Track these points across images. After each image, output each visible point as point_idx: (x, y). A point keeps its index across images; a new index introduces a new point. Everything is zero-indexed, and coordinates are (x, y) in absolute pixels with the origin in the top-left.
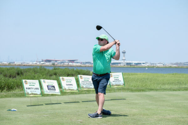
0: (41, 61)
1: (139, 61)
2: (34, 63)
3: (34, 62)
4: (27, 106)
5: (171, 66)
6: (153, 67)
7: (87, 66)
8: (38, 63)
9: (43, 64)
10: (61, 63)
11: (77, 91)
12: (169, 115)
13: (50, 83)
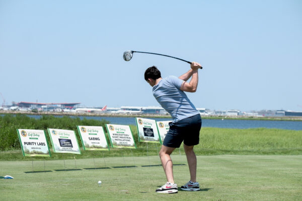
4: (26, 173)
5: (252, 117)
6: (220, 118)
7: (98, 115)
8: (6, 109)
9: (15, 110)
10: (48, 109)
11: (108, 150)
12: (264, 185)
13: (63, 134)
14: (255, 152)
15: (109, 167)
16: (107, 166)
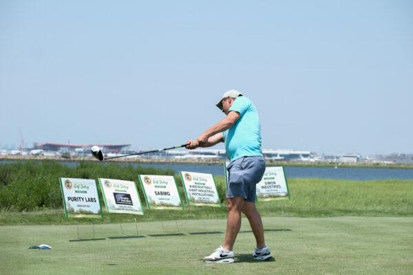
0: (32, 146)
1: (294, 150)
2: (14, 152)
3: (13, 149)
4: (70, 241)
5: (378, 164)
6: (331, 165)
7: (156, 161)
8: (24, 153)
9: (37, 154)
10: (85, 153)
11: (181, 209)
12: (404, 258)
13: (120, 187)
14: (387, 213)
15: (183, 233)
16: (180, 232)
